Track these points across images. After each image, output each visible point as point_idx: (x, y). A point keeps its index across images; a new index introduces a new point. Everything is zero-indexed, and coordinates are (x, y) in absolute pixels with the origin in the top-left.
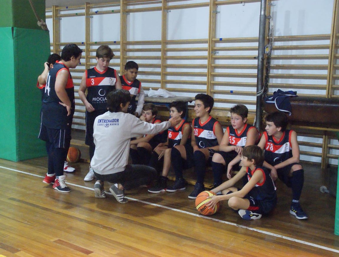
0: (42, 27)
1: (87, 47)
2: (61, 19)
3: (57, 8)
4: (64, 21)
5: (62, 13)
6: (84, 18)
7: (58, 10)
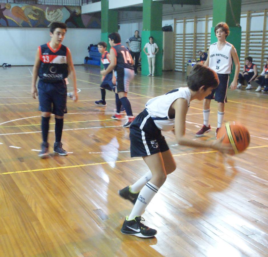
0: (238, 26)
1: (264, 33)
2: (251, 18)
3: (250, 12)
4: (253, 19)
5: (253, 14)
6: (263, 17)
7: (250, 13)
